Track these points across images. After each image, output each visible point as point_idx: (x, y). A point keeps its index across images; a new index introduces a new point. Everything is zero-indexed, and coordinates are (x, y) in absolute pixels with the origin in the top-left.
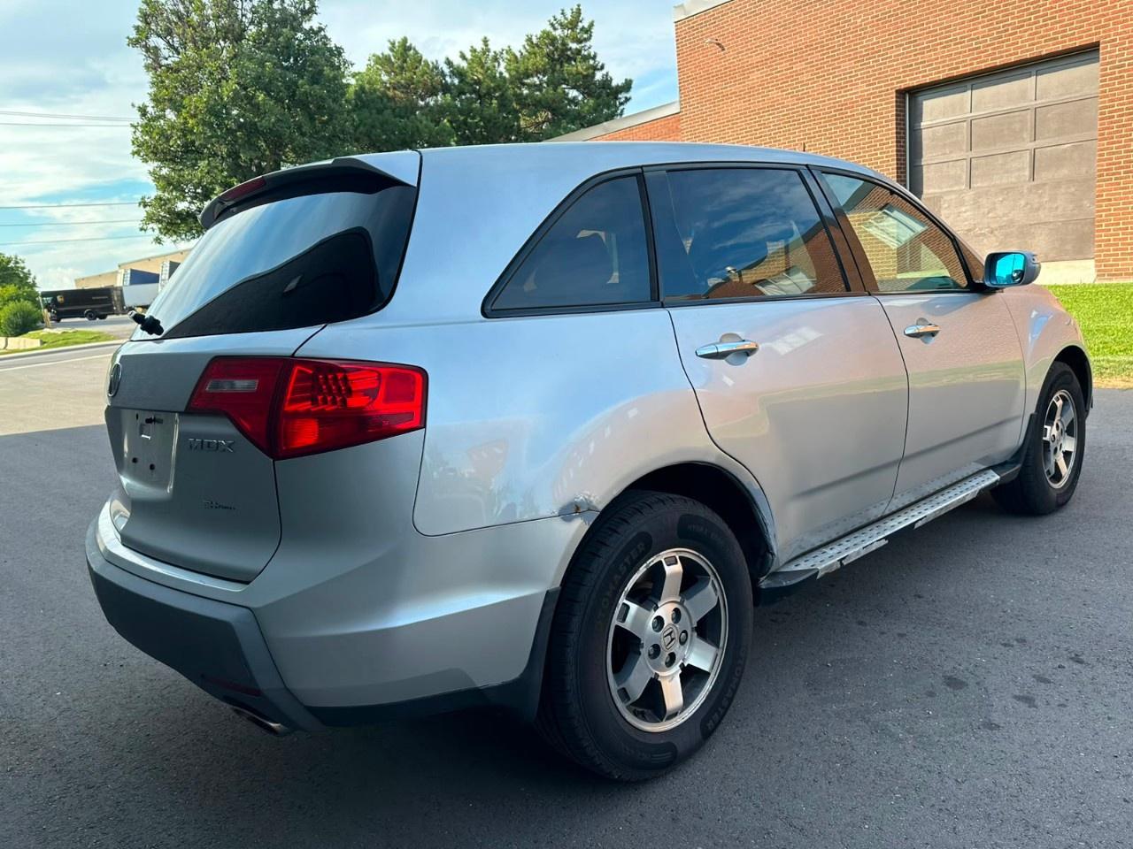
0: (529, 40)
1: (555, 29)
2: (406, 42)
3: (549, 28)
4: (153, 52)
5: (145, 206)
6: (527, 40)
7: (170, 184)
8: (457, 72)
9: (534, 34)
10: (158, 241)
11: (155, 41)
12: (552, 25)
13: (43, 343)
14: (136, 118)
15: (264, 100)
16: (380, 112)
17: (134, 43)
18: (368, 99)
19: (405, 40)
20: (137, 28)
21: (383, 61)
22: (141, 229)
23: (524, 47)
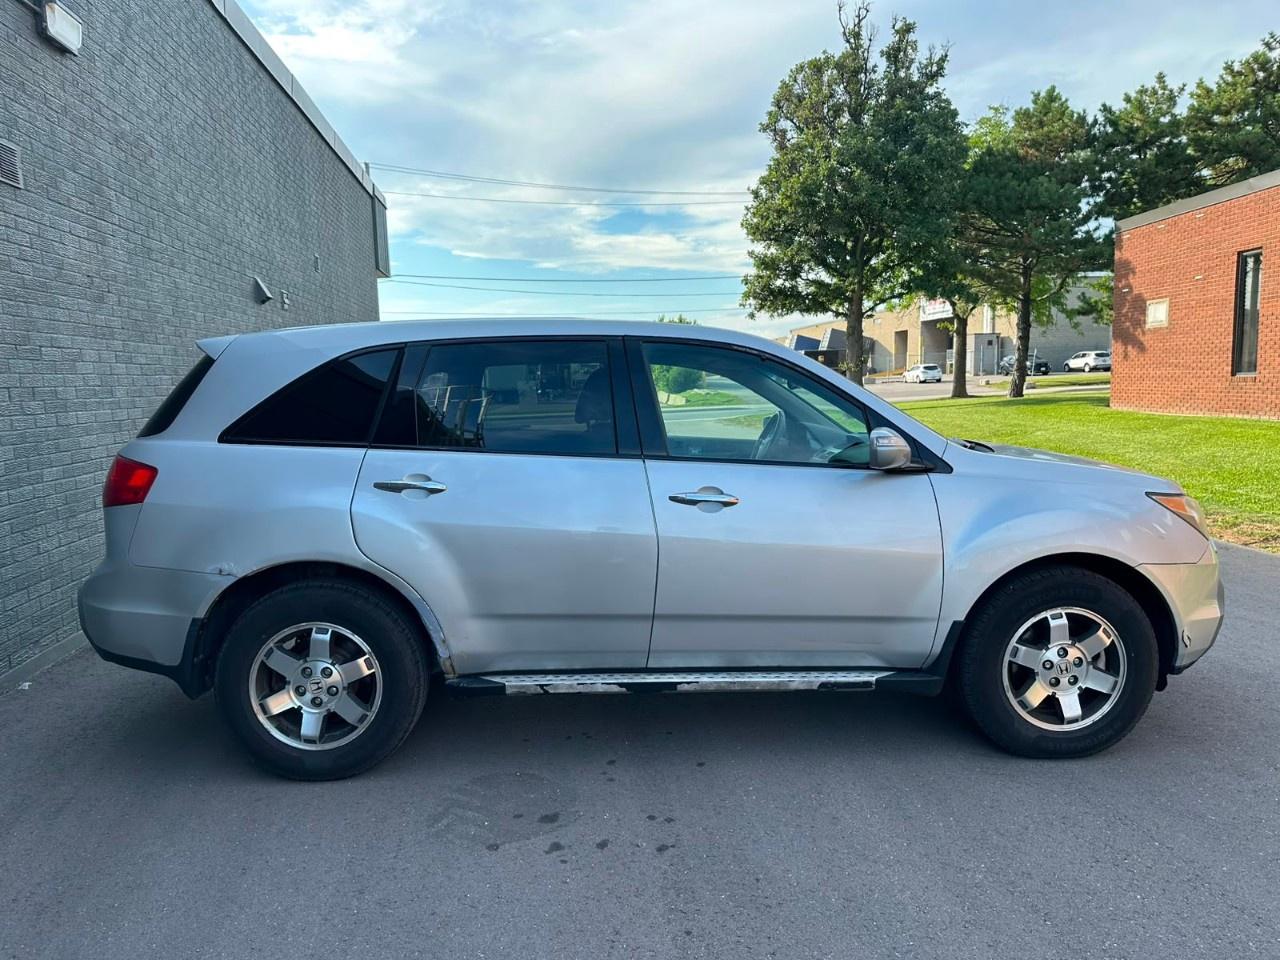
0: (1229, 68)
1: (1271, 49)
2: (1054, 91)
3: (1261, 48)
4: (780, 136)
5: (746, 284)
6: (1225, 69)
7: (763, 264)
8: (1112, 120)
9: (1237, 60)
10: (752, 316)
11: (785, 124)
12: (1267, 45)
13: (687, 401)
14: (750, 201)
15: (860, 175)
16: (1001, 175)
17: (764, 128)
18: (994, 163)
19: (1053, 88)
20: (770, 113)
21: (1023, 116)
22: (741, 305)
23: (1222, 77)
